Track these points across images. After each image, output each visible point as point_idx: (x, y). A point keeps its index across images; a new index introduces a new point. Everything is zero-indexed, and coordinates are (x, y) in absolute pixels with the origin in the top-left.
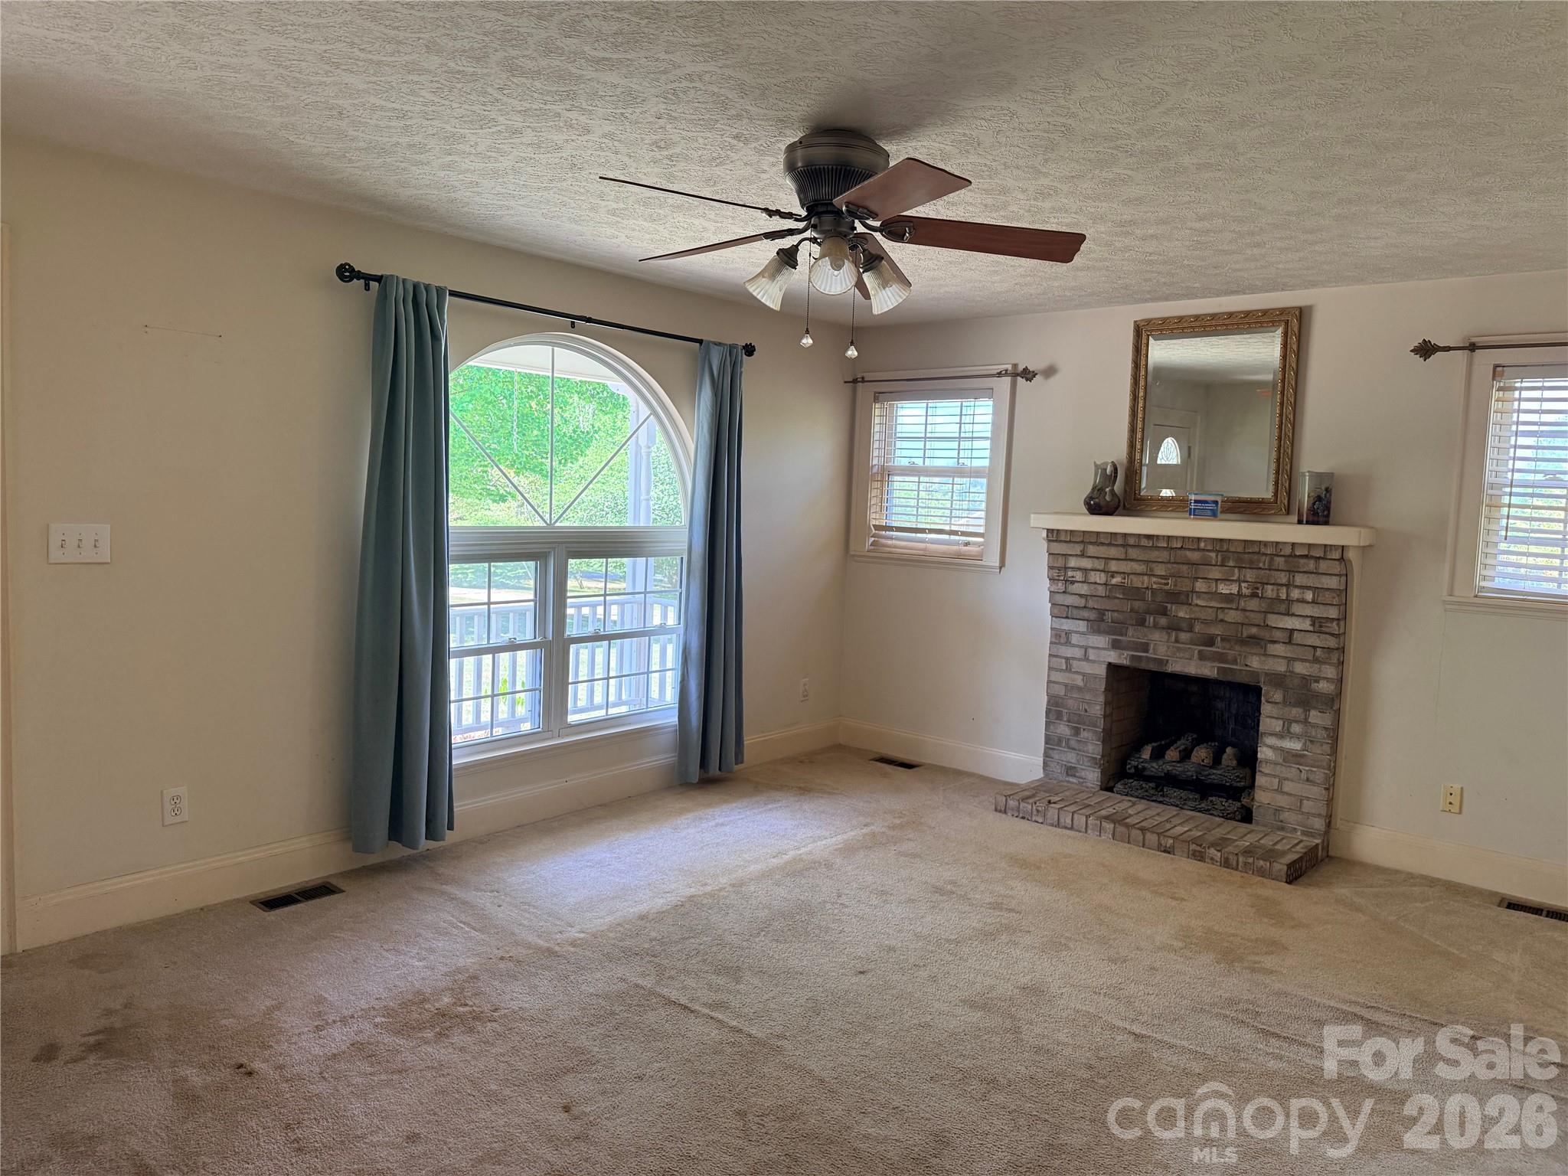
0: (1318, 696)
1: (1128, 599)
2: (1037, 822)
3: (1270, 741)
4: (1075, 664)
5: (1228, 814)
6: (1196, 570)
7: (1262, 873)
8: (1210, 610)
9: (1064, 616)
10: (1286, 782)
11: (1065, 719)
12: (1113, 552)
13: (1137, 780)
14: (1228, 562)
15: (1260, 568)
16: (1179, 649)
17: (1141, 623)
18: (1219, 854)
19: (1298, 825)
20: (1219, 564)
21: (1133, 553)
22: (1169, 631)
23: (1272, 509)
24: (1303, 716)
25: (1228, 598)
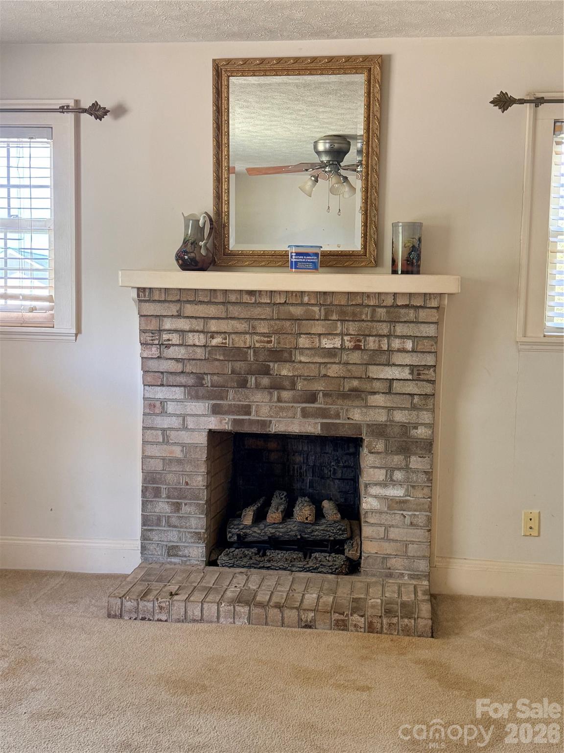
0: (417, 442)
1: (229, 361)
2: (161, 620)
3: (374, 490)
4: (173, 434)
5: (336, 569)
6: (299, 327)
7: (407, 632)
8: (313, 366)
9: (159, 384)
10: (392, 529)
11: (164, 496)
12: (212, 311)
13: (238, 548)
14: (332, 315)
15: (363, 320)
16: (282, 409)
17: (243, 384)
18: (363, 619)
19: (404, 570)
20: (322, 318)
21: (235, 311)
22: (271, 390)
23: (362, 262)
24: (404, 464)
25: (331, 353)
